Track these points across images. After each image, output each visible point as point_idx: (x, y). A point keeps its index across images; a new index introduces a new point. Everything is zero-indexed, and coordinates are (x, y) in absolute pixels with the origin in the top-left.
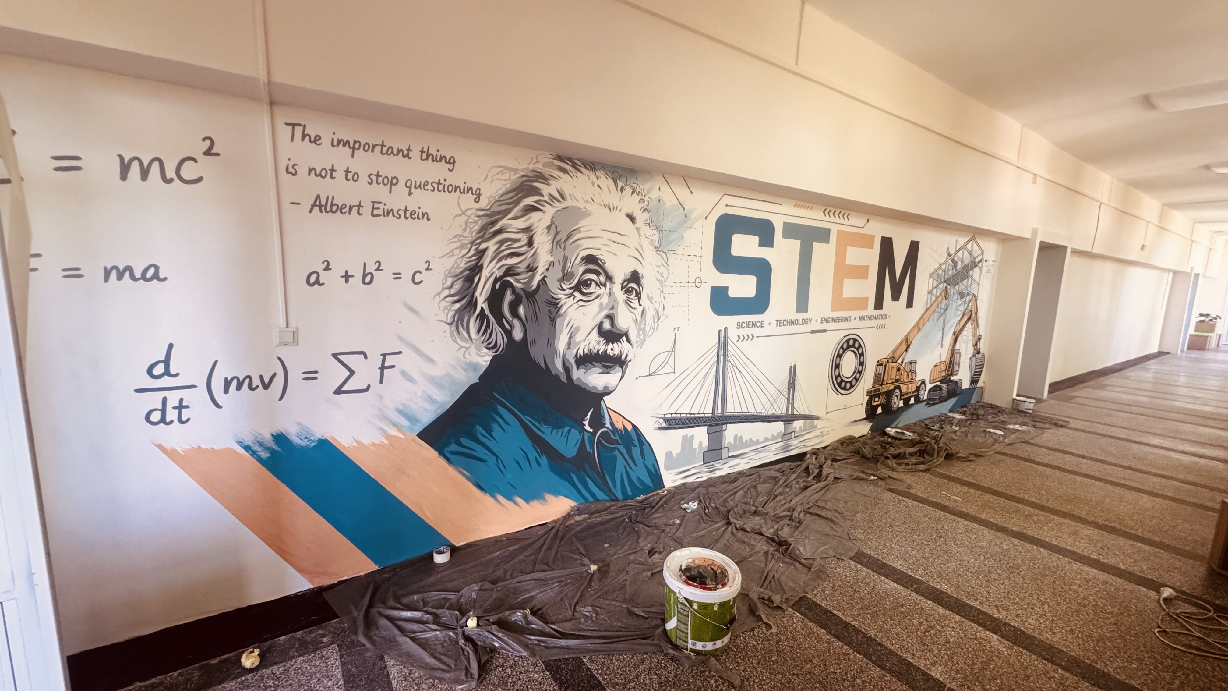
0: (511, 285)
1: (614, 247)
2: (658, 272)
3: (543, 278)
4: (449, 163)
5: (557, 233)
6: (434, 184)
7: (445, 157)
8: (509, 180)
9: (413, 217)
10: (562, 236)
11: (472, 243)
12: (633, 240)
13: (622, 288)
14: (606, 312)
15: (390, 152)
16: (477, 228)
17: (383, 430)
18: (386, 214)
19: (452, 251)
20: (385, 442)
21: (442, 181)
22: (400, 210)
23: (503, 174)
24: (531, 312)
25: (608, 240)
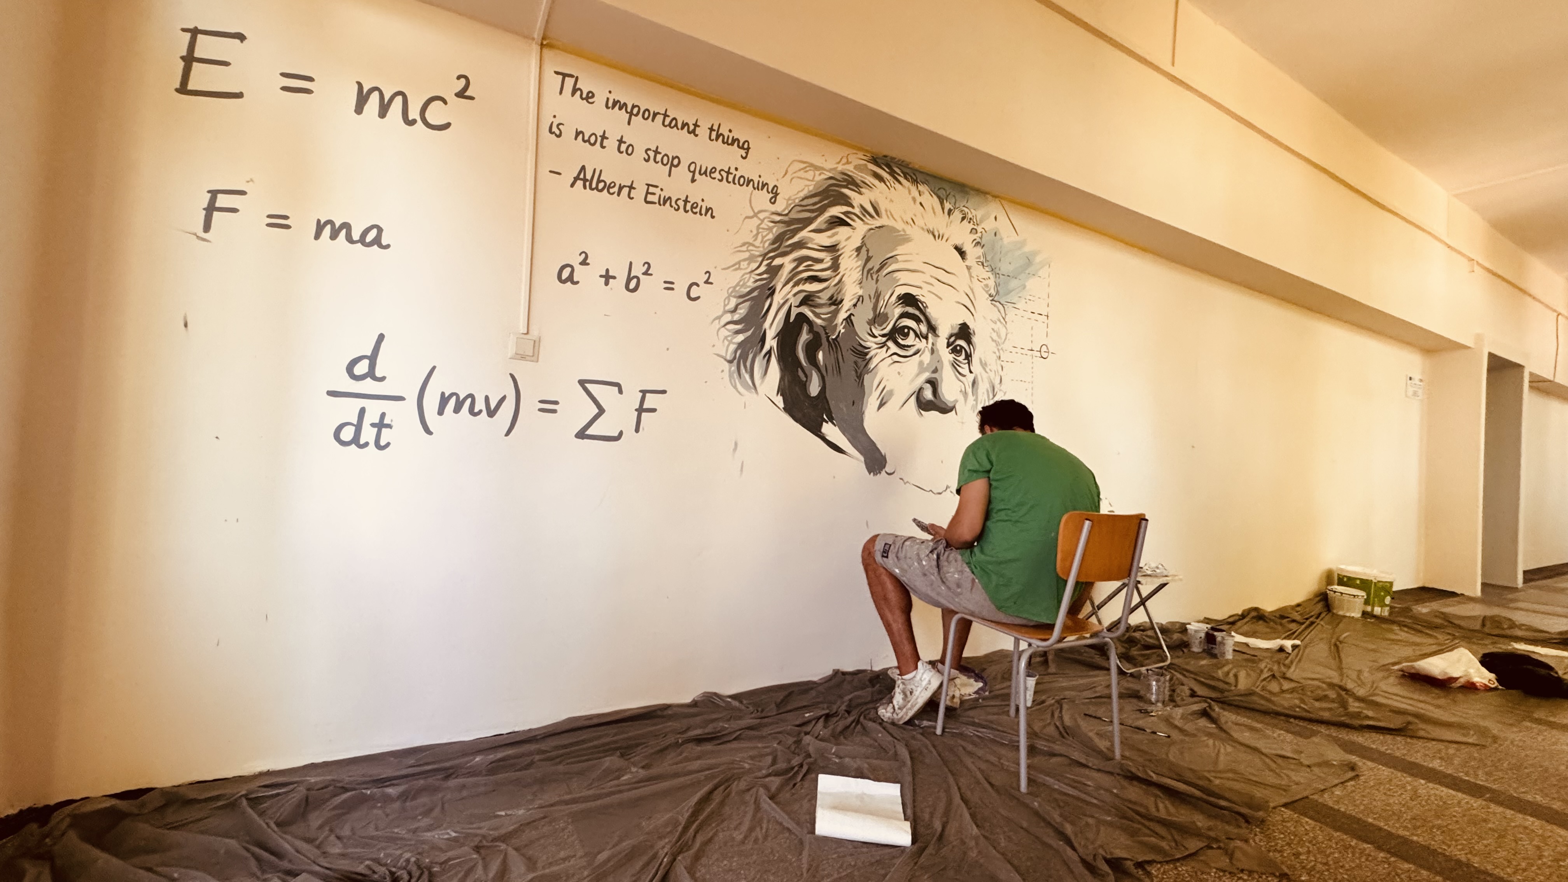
0: (808, 319)
1: (939, 288)
2: (993, 329)
3: (849, 317)
4: (742, 148)
5: (868, 259)
6: (723, 173)
7: (738, 140)
8: (813, 180)
9: (695, 210)
10: (875, 263)
11: (764, 256)
12: (961, 280)
13: (948, 345)
14: (926, 375)
15: (673, 124)
16: (771, 236)
18: (662, 202)
19: (739, 263)
21: (732, 170)
22: (680, 199)
23: (806, 172)
24: (832, 360)
25: (931, 276)
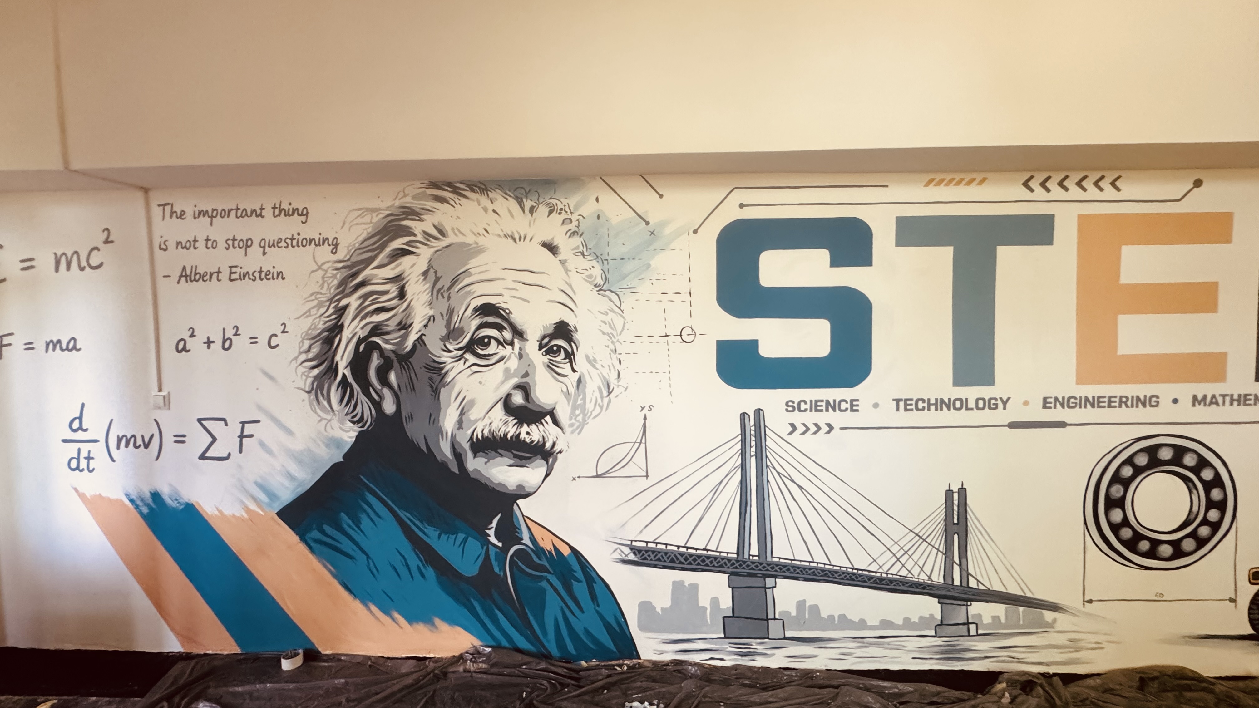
0: (377, 346)
1: (524, 291)
2: (603, 322)
3: (420, 337)
4: (302, 215)
5: (437, 280)
6: (287, 240)
7: (297, 209)
8: (371, 223)
9: (268, 277)
10: (445, 282)
11: (331, 300)
12: (554, 278)
13: (541, 347)
14: (515, 381)
15: (244, 214)
16: (336, 282)
17: (243, 503)
18: (242, 278)
19: (309, 310)
20: (245, 515)
21: (296, 236)
22: (255, 272)
23: (363, 217)
24: (405, 380)
25: (514, 281)
